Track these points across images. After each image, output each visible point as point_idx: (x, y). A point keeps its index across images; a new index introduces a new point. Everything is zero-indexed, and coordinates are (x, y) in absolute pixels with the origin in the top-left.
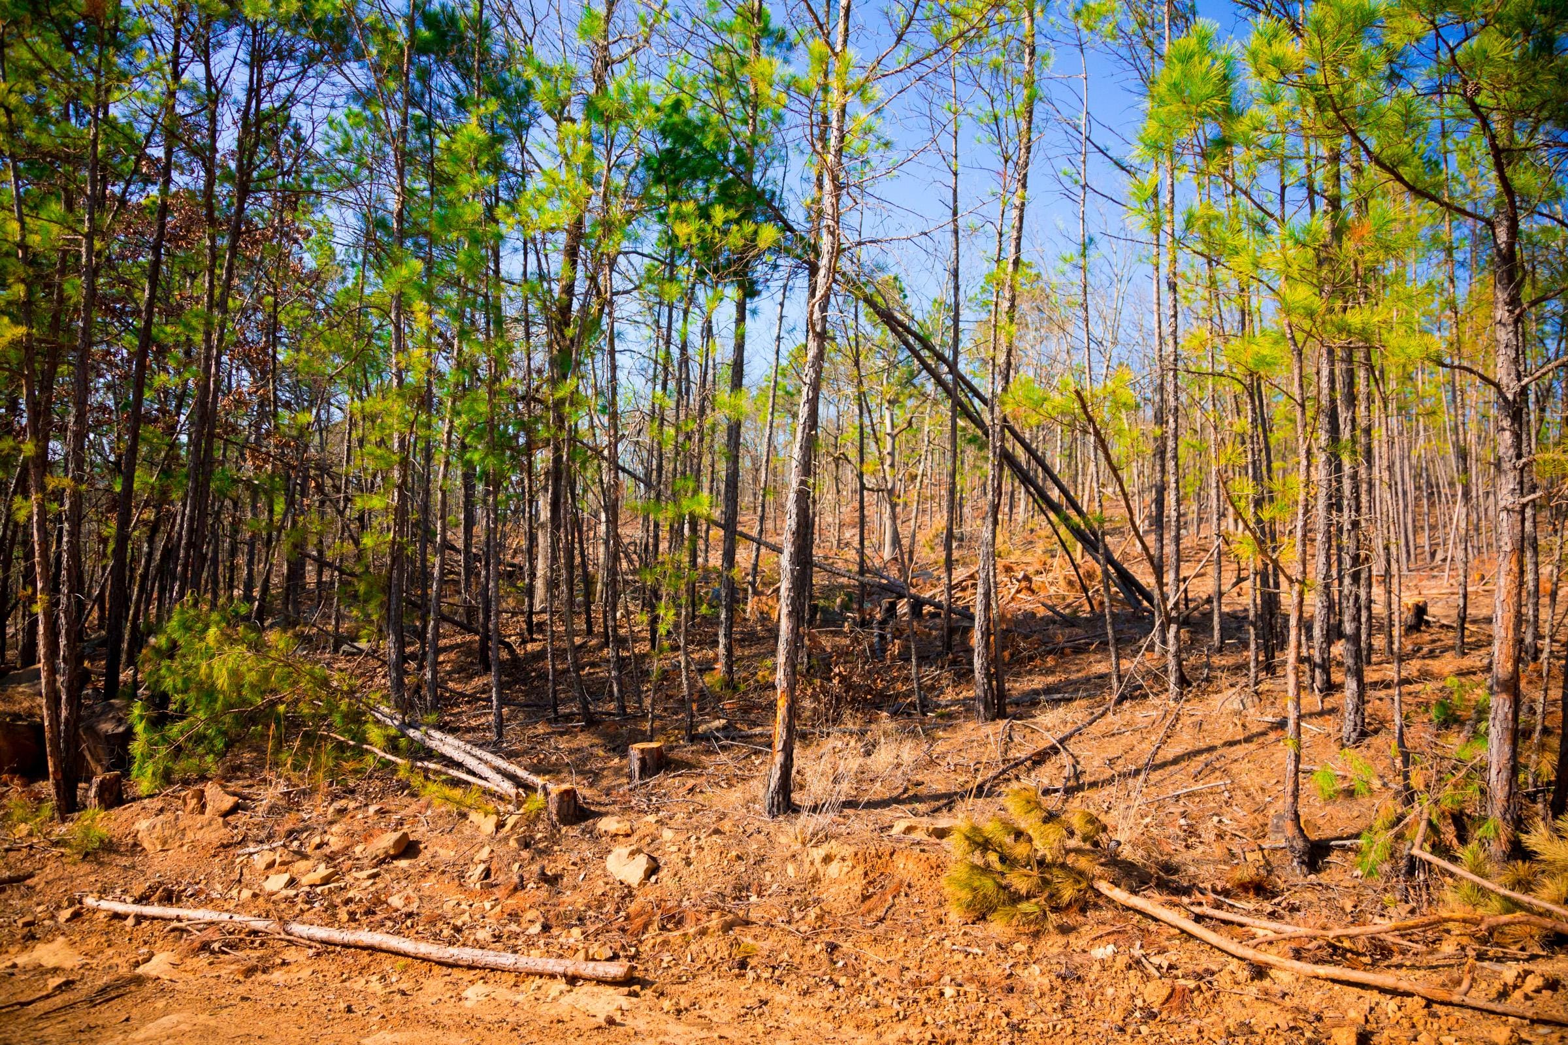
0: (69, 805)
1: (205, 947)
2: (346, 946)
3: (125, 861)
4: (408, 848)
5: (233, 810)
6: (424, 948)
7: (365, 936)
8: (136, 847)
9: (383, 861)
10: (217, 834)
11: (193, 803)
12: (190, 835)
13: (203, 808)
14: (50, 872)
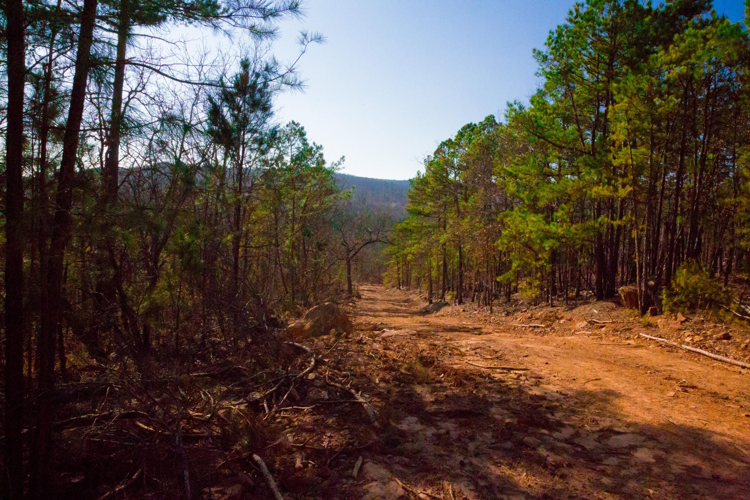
0: (644, 313)
1: (661, 345)
2: (693, 352)
3: (653, 329)
4: (727, 337)
5: (684, 321)
6: (711, 355)
7: (698, 350)
8: (657, 326)
9: (718, 339)
10: (678, 326)
11: (674, 318)
12: (671, 326)
13: (676, 319)
14: (636, 329)
